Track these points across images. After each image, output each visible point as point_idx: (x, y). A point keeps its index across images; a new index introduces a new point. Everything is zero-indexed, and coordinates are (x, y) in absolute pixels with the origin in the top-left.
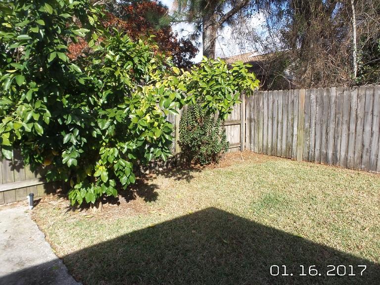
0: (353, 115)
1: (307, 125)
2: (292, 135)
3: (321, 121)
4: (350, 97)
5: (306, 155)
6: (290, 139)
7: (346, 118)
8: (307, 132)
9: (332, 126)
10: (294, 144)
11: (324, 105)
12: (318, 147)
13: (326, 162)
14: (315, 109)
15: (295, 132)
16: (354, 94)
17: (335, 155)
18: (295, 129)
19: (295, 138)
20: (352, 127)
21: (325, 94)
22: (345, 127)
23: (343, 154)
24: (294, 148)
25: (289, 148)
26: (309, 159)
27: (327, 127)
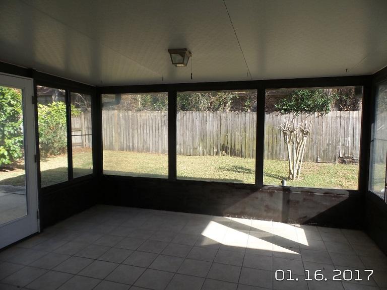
0: (139, 125)
1: (119, 131)
2: (112, 136)
3: (126, 128)
4: (137, 115)
5: (120, 147)
6: (111, 138)
7: (136, 127)
8: (119, 134)
9: (131, 130)
10: (114, 141)
11: (126, 119)
12: (125, 143)
13: (130, 150)
14: (122, 122)
15: (114, 135)
16: (139, 114)
17: (133, 146)
18: (114, 133)
19: (114, 138)
20: (139, 131)
21: (126, 114)
22: (136, 131)
23: (136, 145)
24: (114, 143)
25: (111, 143)
26: (122, 149)
27: (129, 131)
